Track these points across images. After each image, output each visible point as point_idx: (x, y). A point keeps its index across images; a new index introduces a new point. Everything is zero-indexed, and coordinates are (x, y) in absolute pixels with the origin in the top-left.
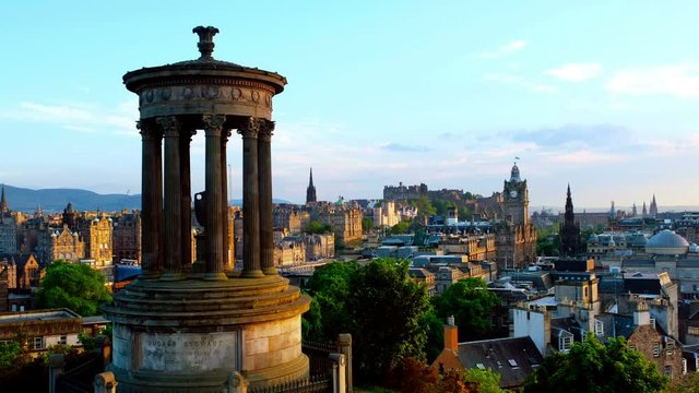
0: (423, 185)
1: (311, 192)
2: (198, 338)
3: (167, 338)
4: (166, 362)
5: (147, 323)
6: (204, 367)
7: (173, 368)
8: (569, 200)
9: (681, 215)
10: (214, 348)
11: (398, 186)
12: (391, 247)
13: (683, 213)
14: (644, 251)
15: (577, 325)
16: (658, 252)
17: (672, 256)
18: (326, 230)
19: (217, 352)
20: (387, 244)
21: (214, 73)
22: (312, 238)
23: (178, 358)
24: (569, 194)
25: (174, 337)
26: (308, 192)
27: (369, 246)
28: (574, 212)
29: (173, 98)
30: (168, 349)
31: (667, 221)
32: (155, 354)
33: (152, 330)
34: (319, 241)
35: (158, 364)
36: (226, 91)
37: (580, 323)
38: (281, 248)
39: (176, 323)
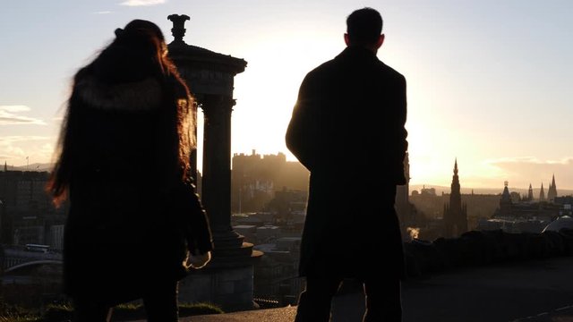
31: (567, 207)
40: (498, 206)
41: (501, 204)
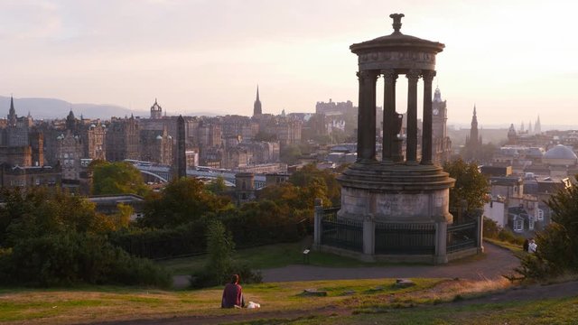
0: (349, 102)
1: (258, 105)
2: (410, 197)
3: (392, 196)
4: (392, 210)
5: (383, 188)
6: (412, 213)
7: (395, 214)
8: (474, 118)
9: (567, 133)
10: (418, 202)
11: (328, 102)
12: (340, 154)
13: (569, 131)
14: (540, 162)
15: (524, 212)
16: (552, 163)
17: (564, 166)
18: (273, 138)
19: (420, 205)
20: (336, 151)
21: (408, 44)
22: (262, 144)
23: (399, 208)
24: (475, 113)
25: (397, 196)
26: (255, 105)
27: (321, 152)
28: (479, 127)
29: (393, 58)
30: (394, 203)
31: (556, 138)
32: (385, 206)
33: (384, 192)
34: (268, 147)
35: (386, 211)
36: (421, 56)
37: (527, 211)
38: (238, 153)
39: (400, 188)
40: (506, 137)
41: (509, 136)
